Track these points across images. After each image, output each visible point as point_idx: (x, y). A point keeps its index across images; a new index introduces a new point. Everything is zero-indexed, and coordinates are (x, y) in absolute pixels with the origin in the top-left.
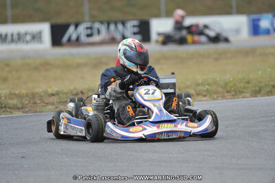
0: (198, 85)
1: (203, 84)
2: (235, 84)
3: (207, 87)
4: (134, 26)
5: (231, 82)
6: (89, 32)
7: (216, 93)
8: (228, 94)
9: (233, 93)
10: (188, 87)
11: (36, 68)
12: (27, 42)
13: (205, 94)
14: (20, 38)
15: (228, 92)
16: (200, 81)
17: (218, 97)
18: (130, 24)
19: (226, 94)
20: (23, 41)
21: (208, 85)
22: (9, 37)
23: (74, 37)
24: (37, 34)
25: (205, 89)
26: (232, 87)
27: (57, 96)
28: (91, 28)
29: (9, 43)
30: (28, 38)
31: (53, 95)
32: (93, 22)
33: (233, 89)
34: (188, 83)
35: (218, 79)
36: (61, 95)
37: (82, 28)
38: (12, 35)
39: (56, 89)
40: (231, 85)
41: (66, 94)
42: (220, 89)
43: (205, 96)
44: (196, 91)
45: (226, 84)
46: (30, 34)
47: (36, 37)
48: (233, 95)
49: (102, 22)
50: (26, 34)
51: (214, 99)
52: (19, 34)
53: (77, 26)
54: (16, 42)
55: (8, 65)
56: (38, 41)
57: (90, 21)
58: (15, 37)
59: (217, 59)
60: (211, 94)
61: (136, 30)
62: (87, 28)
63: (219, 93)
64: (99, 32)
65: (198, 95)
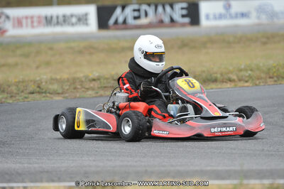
0: (241, 70)
1: (246, 70)
2: (278, 70)
3: (250, 72)
4: (182, 9)
5: (275, 67)
6: (136, 14)
7: (258, 79)
8: (271, 80)
9: (275, 79)
10: (231, 72)
11: (80, 52)
12: (73, 25)
13: (247, 79)
14: (65, 20)
15: (270, 78)
16: (243, 67)
17: (260, 83)
18: (178, 7)
19: (269, 80)
20: (69, 24)
21: (251, 70)
22: (55, 20)
23: (121, 20)
24: (83, 16)
25: (247, 74)
26: (275, 72)
27: (98, 82)
28: (139, 10)
29: (54, 25)
30: (74, 20)
31: (94, 80)
32: (140, 4)
33: (275, 74)
34: (231, 68)
35: (261, 65)
36: (102, 80)
37: (129, 10)
38: (58, 17)
39: (97, 74)
40: (274, 70)
41: (107, 79)
42: (263, 75)
43: (247, 82)
44: (238, 77)
45: (269, 69)
46: (76, 16)
47: (82, 19)
48: (275, 81)
49: (149, 5)
50: (72, 16)
51: (256, 85)
52: (64, 16)
53: (123, 8)
54: (62, 25)
55: (51, 49)
56: (84, 24)
57: (137, 4)
58: (61, 19)
59: (265, 43)
60: (253, 80)
61: (184, 12)
62: (134, 10)
63: (261, 78)
64: (146, 14)
65: (240, 80)
